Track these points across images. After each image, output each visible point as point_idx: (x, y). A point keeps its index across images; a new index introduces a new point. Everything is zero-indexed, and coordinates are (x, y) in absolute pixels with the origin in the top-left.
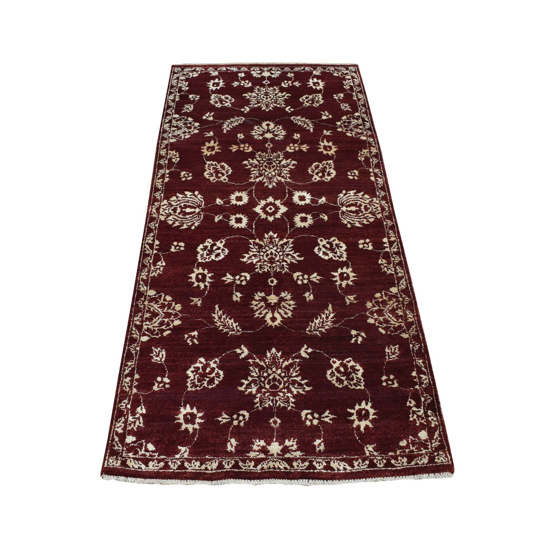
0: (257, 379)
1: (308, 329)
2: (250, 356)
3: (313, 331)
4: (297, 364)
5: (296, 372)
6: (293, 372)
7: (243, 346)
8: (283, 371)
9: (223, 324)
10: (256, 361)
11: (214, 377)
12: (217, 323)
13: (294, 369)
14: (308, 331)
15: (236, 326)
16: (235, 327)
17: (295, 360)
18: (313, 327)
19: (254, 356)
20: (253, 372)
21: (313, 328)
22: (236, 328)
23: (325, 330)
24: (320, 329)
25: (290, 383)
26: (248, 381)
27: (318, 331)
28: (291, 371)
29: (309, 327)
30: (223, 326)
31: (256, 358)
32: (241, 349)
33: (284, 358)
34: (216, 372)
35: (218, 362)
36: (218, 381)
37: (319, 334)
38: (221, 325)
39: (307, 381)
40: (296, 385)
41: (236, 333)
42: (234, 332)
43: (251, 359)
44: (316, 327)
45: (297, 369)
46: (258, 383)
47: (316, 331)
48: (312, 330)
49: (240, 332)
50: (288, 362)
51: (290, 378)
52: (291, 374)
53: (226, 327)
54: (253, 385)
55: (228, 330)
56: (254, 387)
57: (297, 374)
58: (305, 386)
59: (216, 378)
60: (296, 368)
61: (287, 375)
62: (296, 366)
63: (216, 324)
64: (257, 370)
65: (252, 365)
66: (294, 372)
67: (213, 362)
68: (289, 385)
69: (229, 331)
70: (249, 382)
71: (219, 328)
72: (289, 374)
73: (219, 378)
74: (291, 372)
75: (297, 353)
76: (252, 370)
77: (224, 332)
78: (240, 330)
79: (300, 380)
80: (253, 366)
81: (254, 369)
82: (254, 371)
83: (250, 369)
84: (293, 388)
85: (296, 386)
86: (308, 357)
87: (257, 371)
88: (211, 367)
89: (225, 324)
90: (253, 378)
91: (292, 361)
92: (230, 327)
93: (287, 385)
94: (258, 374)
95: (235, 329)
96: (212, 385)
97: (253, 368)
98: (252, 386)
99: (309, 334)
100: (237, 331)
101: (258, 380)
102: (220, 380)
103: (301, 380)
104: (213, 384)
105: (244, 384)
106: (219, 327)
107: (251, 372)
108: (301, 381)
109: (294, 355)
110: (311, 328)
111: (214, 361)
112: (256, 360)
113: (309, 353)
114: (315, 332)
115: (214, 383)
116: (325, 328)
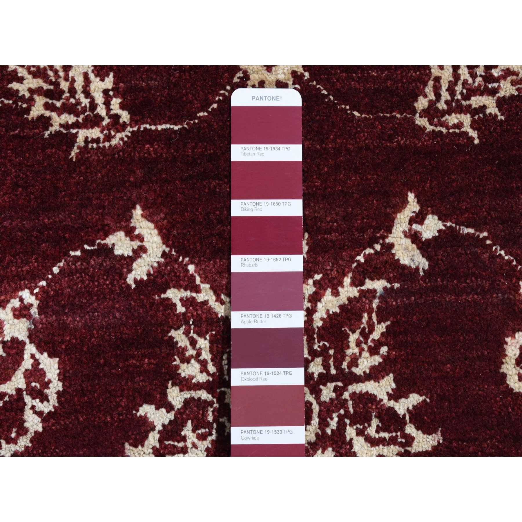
0: (204, 395)
1: (422, 103)
2: (173, 270)
3: (444, 113)
4: (375, 303)
5: (374, 351)
6: (362, 350)
7: (138, 211)
8: (316, 347)
9: (46, 86)
10: (200, 298)
11: (19, 391)
12: (21, 80)
13: (365, 335)
14: (425, 113)
15: (106, 92)
16: (99, 99)
17: (369, 285)
18: (444, 86)
19: (191, 268)
20: (187, 361)
21: (445, 95)
22: (107, 104)
23: (501, 103)
24: (476, 101)
25: (347, 414)
26: (169, 408)
27: (468, 110)
28: (353, 350)
29: (429, 89)
30: (47, 94)
31: (198, 280)
32: (130, 232)
33: (318, 277)
34: (27, 364)
35: (34, 311)
36: (39, 414)
37: (472, 127)
38: (39, 91)
39: (421, 399)
40: (375, 422)
41: (108, 138)
42: (95, 133)
43: (178, 286)
44: (459, 88)
45: (376, 335)
46: (210, 418)
47: (461, 109)
48: (442, 106)
49: (124, 126)
50: (336, 294)
51: (344, 389)
52: (350, 366)
53: (58, 104)
54: (188, 431)
55: (71, 119)
56: (194, 446)
57: (377, 360)
58: (410, 429)
59: (28, 399)
60: (372, 328)
61: (333, 371)
62: (370, 318)
63: (15, 86)
64: (203, 343)
65: (183, 319)
66: (366, 354)
67: (14, 310)
68: (341, 426)
69: (77, 125)
70: (171, 416)
71: (28, 111)
72: (345, 365)
73: (44, 398)
74: (349, 352)
75: (378, 247)
76: (185, 349)
77: (52, 129)
78: (125, 116)
79: (390, 397)
80: (187, 323)
81: (193, 343)
82: (191, 352)
83: (172, 343)
84: (361, 439)
85: (372, 431)
86: (423, 263)
87: (206, 355)
88: (7, 338)
89: (57, 84)
90: (187, 395)
91: (354, 292)
92: (78, 103)
93: (333, 424)
94: (212, 369)
95: (101, 110)
96: (15, 441)
97: (187, 333)
98: (184, 439)
99: (430, 128)
100: (109, 127)
101: (211, 404)
102: (46, 408)
103: (395, 396)
104: (19, 435)
105: (153, 429)
106: (31, 101)
107: (177, 362)
108: (392, 403)
109: (361, 258)
110: (438, 96)
111: (15, 303)
112: (197, 289)
113: (428, 241)
114: (453, 119)
115: (23, 431)
116: (501, 94)
